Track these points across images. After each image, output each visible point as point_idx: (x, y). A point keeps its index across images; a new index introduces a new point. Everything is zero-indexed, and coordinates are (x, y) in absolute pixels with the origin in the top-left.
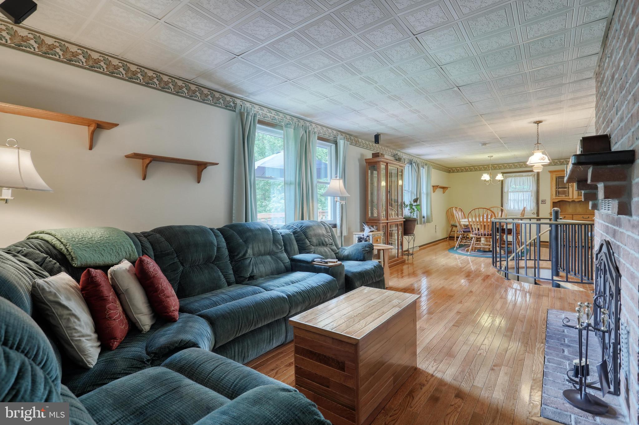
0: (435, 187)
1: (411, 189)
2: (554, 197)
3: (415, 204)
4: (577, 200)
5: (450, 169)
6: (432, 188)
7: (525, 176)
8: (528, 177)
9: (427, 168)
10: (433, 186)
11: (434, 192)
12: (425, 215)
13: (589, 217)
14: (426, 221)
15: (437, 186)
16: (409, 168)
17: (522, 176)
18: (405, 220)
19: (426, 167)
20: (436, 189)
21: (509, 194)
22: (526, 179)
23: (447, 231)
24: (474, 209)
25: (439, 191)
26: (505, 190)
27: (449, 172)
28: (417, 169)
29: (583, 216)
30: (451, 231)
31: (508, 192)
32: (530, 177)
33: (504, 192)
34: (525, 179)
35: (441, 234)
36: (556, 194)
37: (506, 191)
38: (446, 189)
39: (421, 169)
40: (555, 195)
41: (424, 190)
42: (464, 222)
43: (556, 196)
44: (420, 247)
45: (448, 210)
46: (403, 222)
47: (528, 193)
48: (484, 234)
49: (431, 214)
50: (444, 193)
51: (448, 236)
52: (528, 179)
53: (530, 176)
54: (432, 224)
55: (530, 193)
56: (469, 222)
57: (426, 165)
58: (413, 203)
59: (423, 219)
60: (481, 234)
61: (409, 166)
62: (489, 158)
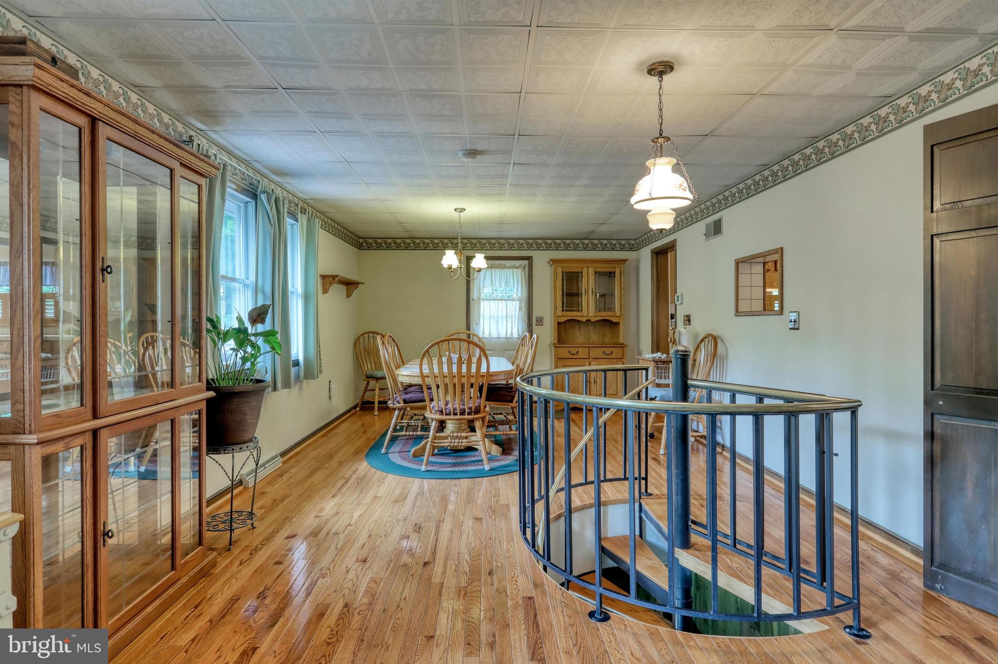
0: (328, 280)
1: (252, 278)
2: (559, 313)
3: (260, 328)
4: (593, 319)
5: (361, 241)
6: (319, 280)
7: (509, 267)
8: (515, 270)
9: (305, 222)
10: (323, 277)
11: (325, 291)
12: (301, 359)
13: (612, 352)
14: (302, 374)
15: (334, 277)
16: (246, 207)
17: (505, 267)
18: (212, 394)
19: (303, 219)
20: (331, 283)
21: (482, 303)
22: (511, 272)
23: (356, 390)
24: (438, 343)
25: (337, 292)
26: (474, 295)
27: (360, 247)
28: (273, 213)
29: (603, 349)
30: (366, 390)
31: (479, 299)
32: (518, 270)
33: (471, 299)
34: (508, 272)
35: (341, 402)
36: (563, 307)
37: (475, 298)
38: (353, 287)
39: (289, 221)
40: (561, 309)
41: (296, 282)
42: (408, 373)
43: (563, 310)
44: (283, 454)
45: (358, 339)
46: (203, 406)
47: (514, 302)
48: (461, 410)
49: (319, 352)
50: (349, 295)
51: (358, 401)
52: (515, 273)
53: (517, 268)
54: (321, 381)
55: (518, 303)
56: (423, 376)
57: (303, 211)
58: (248, 324)
59: (293, 370)
60: (454, 409)
61: (247, 203)
62: (457, 214)
